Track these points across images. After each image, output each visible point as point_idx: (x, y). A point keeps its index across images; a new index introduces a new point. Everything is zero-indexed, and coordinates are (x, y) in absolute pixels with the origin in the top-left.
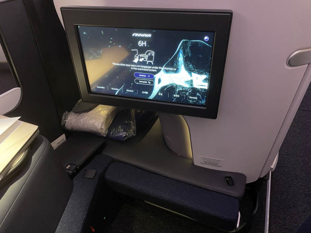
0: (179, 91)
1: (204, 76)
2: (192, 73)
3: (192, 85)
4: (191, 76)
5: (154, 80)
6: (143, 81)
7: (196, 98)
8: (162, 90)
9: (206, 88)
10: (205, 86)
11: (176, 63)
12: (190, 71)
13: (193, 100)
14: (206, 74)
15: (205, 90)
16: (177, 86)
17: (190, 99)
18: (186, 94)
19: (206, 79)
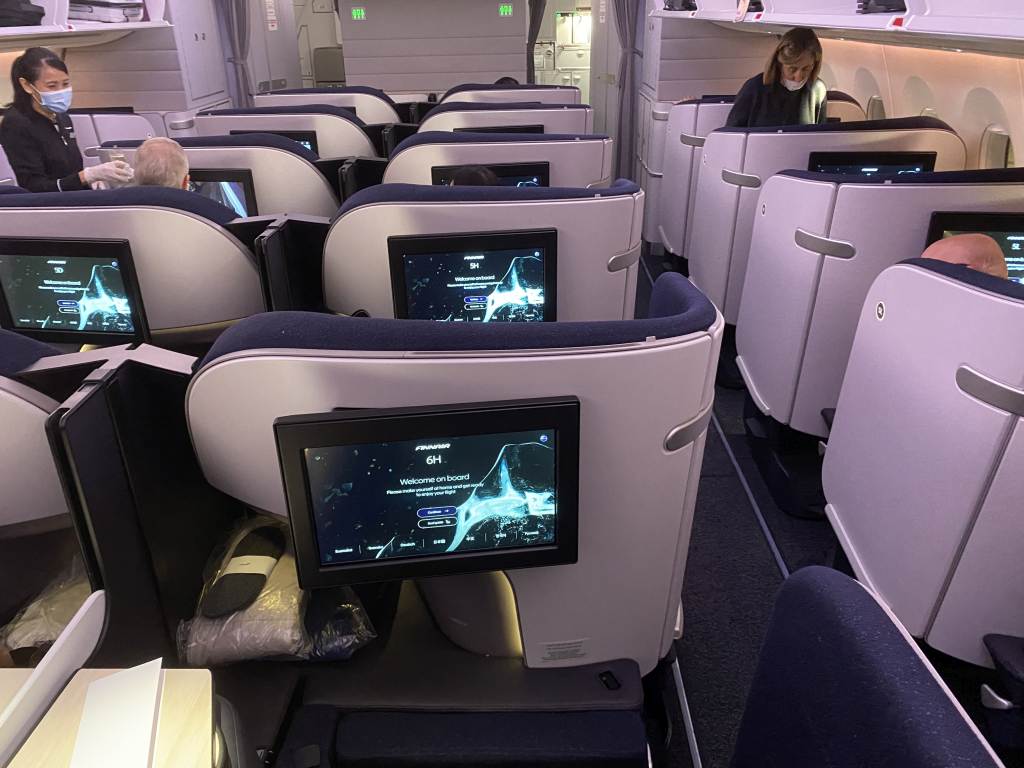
0: (505, 527)
1: (547, 495)
2: (526, 493)
3: (527, 512)
4: (525, 498)
5: (456, 515)
6: (436, 521)
7: (537, 533)
8: (472, 531)
9: (553, 512)
10: (551, 509)
11: (497, 482)
12: (521, 489)
13: (531, 537)
14: (549, 491)
15: (551, 516)
16: (500, 518)
17: (526, 536)
18: (517, 529)
19: (550, 499)
